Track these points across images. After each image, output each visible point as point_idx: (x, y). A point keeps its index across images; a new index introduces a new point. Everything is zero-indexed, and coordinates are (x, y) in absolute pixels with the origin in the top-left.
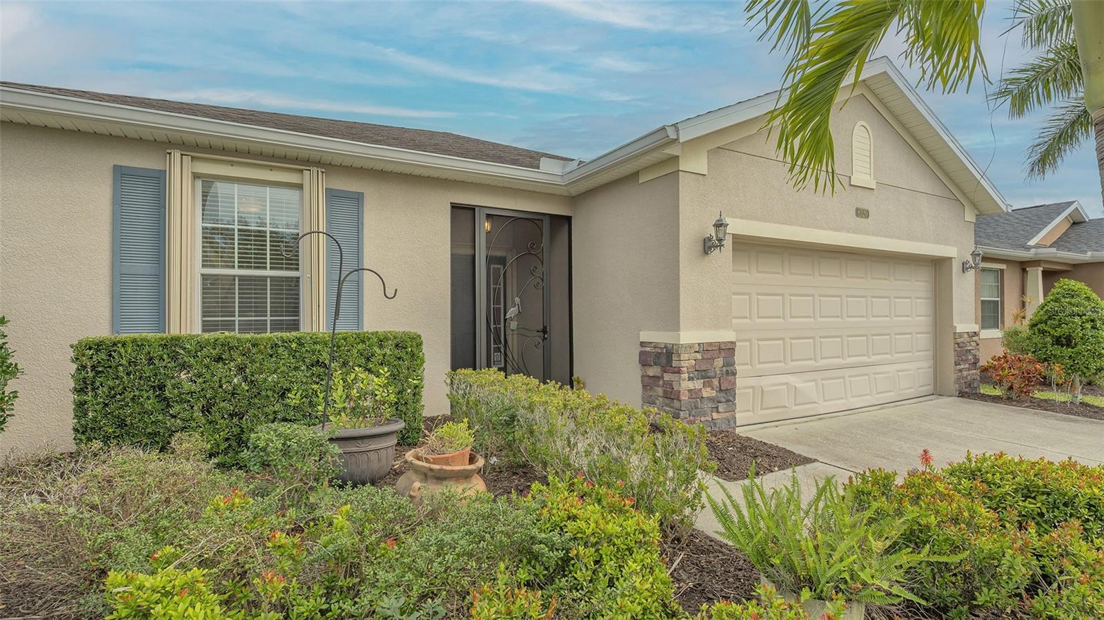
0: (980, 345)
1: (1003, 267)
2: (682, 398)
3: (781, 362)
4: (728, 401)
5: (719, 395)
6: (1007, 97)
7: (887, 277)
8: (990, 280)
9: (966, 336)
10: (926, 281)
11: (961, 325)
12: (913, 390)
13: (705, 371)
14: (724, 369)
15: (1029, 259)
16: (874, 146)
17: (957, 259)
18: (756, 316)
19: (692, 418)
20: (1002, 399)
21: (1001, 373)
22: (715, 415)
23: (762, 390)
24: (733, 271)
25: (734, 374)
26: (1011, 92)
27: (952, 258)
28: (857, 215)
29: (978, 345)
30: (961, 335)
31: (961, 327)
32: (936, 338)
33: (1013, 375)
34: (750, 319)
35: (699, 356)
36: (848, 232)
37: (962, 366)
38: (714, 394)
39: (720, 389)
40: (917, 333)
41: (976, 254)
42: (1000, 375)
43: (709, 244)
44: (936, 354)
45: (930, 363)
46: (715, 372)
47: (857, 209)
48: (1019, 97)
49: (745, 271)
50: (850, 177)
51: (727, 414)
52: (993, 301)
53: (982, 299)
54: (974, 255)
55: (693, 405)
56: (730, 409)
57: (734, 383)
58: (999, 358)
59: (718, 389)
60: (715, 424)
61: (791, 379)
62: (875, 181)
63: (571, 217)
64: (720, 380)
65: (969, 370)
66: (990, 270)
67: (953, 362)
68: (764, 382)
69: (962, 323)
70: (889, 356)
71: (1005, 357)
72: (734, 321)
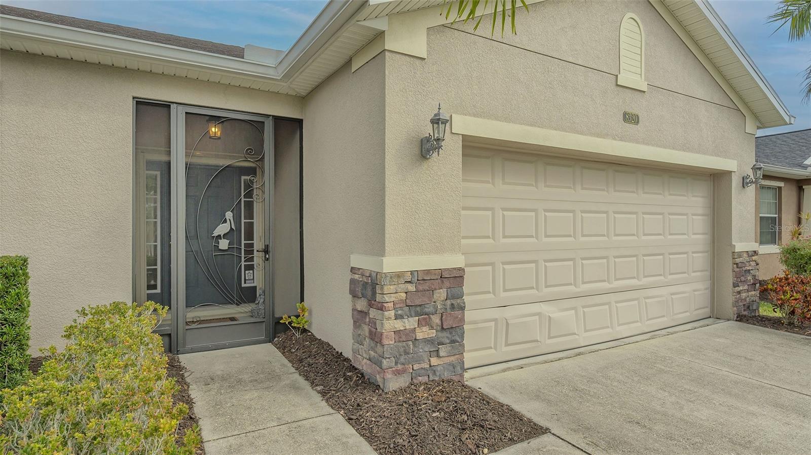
0: (760, 265)
1: (781, 184)
2: (385, 342)
3: (532, 288)
4: (453, 342)
5: (440, 334)
6: (789, 18)
7: (662, 192)
8: (769, 198)
9: (745, 255)
10: (702, 197)
11: (739, 244)
12: (688, 314)
13: (420, 306)
14: (449, 302)
15: (806, 178)
16: (646, 44)
17: (737, 173)
18: (501, 234)
19: (400, 367)
20: (783, 324)
21: (783, 297)
22: (434, 361)
23: (507, 324)
24: (464, 180)
25: (462, 308)
26: (791, 13)
27: (731, 171)
28: (625, 119)
29: (757, 264)
30: (740, 254)
31: (740, 247)
32: (714, 257)
33: (796, 299)
34: (494, 239)
35: (411, 288)
36: (614, 139)
37: (741, 288)
38: (433, 333)
39: (442, 328)
40: (693, 253)
41: (757, 168)
42: (781, 299)
43: (428, 146)
44: (714, 275)
45: (708, 284)
46: (436, 308)
47: (625, 114)
48: (800, 18)
49: (488, 182)
50: (617, 76)
51: (452, 358)
52: (771, 217)
53: (760, 215)
54: (755, 169)
55: (402, 350)
56: (456, 352)
57: (462, 320)
58: (781, 279)
59: (439, 328)
60: (434, 371)
61: (544, 308)
62: (646, 83)
63: (302, 120)
64: (442, 316)
65: (748, 291)
66: (769, 188)
67: (732, 284)
68: (508, 313)
69: (741, 241)
70: (662, 278)
71: (787, 279)
72: (464, 241)
